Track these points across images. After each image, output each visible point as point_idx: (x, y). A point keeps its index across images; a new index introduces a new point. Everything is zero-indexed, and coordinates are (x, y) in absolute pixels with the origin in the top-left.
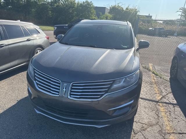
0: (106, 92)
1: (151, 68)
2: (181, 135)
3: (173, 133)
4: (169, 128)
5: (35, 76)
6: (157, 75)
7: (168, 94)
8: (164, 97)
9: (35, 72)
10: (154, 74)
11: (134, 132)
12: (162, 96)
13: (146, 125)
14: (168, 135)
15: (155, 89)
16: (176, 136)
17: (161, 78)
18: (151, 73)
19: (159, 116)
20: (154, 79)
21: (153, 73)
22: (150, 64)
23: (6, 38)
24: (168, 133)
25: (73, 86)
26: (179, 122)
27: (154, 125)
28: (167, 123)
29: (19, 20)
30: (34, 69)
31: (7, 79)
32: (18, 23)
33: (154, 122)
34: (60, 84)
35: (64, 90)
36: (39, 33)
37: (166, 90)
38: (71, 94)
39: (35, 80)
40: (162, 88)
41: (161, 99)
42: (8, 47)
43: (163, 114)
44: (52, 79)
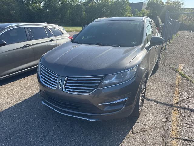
0: (97, 87)
1: (180, 69)
2: (186, 142)
3: (178, 138)
4: (174, 133)
5: (41, 71)
6: (184, 77)
7: (189, 98)
8: (183, 101)
9: (41, 68)
10: (180, 76)
11: (132, 132)
12: (180, 100)
13: (149, 126)
14: (171, 139)
15: (175, 92)
16: (180, 142)
17: (188, 80)
18: (178, 74)
19: (167, 120)
20: (179, 82)
21: (181, 74)
22: (181, 65)
23: (31, 39)
24: (171, 138)
25: (67, 80)
26: (190, 128)
27: (158, 128)
28: (174, 127)
29: (46, 23)
30: (41, 65)
31: (31, 76)
32: (45, 25)
33: (159, 125)
34: (57, 78)
35: (60, 83)
36: (63, 34)
37: (190, 93)
38: (65, 88)
39: (41, 74)
40: (184, 91)
41: (178, 103)
42: (32, 46)
43: (174, 118)
44: (52, 74)
